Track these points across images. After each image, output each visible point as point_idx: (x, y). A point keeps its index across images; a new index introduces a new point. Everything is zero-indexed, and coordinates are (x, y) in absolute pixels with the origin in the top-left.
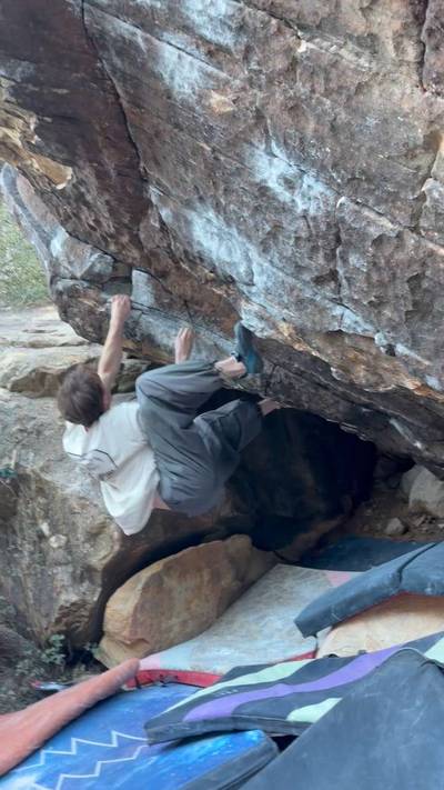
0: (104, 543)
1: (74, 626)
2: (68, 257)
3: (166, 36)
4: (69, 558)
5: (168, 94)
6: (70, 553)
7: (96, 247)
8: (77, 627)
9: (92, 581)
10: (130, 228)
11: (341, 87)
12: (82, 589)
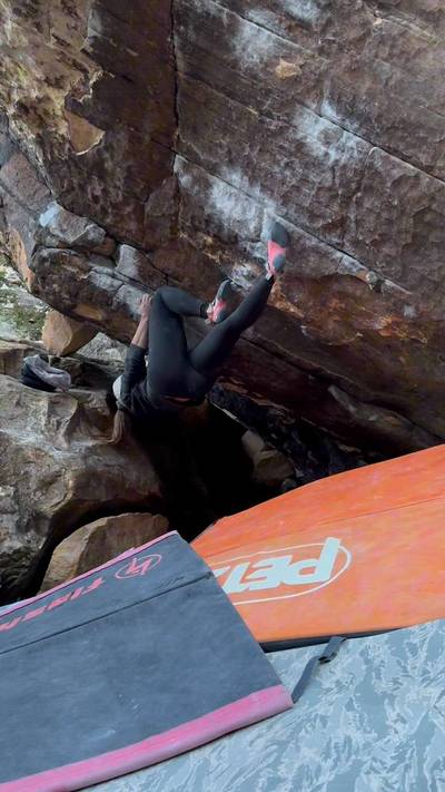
0: (56, 492)
1: (9, 578)
2: (60, 225)
3: (251, 14)
4: (17, 507)
5: (235, 64)
6: (17, 503)
7: (91, 220)
8: (14, 579)
9: (38, 530)
10: (138, 198)
11: (403, 52)
12: (26, 538)
